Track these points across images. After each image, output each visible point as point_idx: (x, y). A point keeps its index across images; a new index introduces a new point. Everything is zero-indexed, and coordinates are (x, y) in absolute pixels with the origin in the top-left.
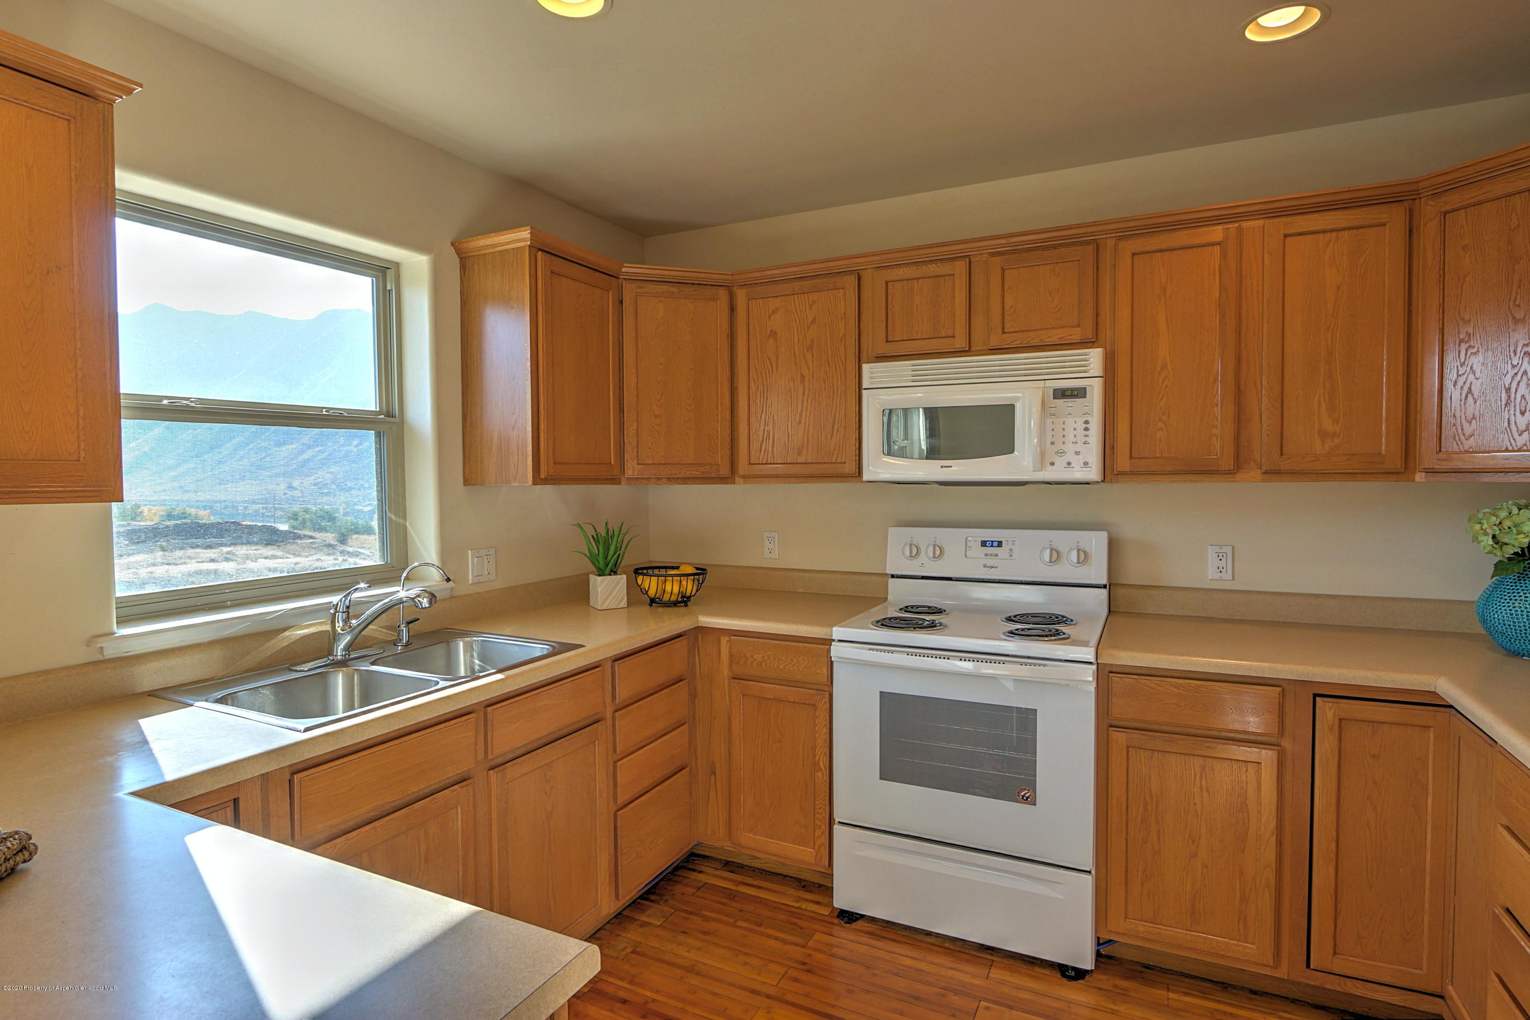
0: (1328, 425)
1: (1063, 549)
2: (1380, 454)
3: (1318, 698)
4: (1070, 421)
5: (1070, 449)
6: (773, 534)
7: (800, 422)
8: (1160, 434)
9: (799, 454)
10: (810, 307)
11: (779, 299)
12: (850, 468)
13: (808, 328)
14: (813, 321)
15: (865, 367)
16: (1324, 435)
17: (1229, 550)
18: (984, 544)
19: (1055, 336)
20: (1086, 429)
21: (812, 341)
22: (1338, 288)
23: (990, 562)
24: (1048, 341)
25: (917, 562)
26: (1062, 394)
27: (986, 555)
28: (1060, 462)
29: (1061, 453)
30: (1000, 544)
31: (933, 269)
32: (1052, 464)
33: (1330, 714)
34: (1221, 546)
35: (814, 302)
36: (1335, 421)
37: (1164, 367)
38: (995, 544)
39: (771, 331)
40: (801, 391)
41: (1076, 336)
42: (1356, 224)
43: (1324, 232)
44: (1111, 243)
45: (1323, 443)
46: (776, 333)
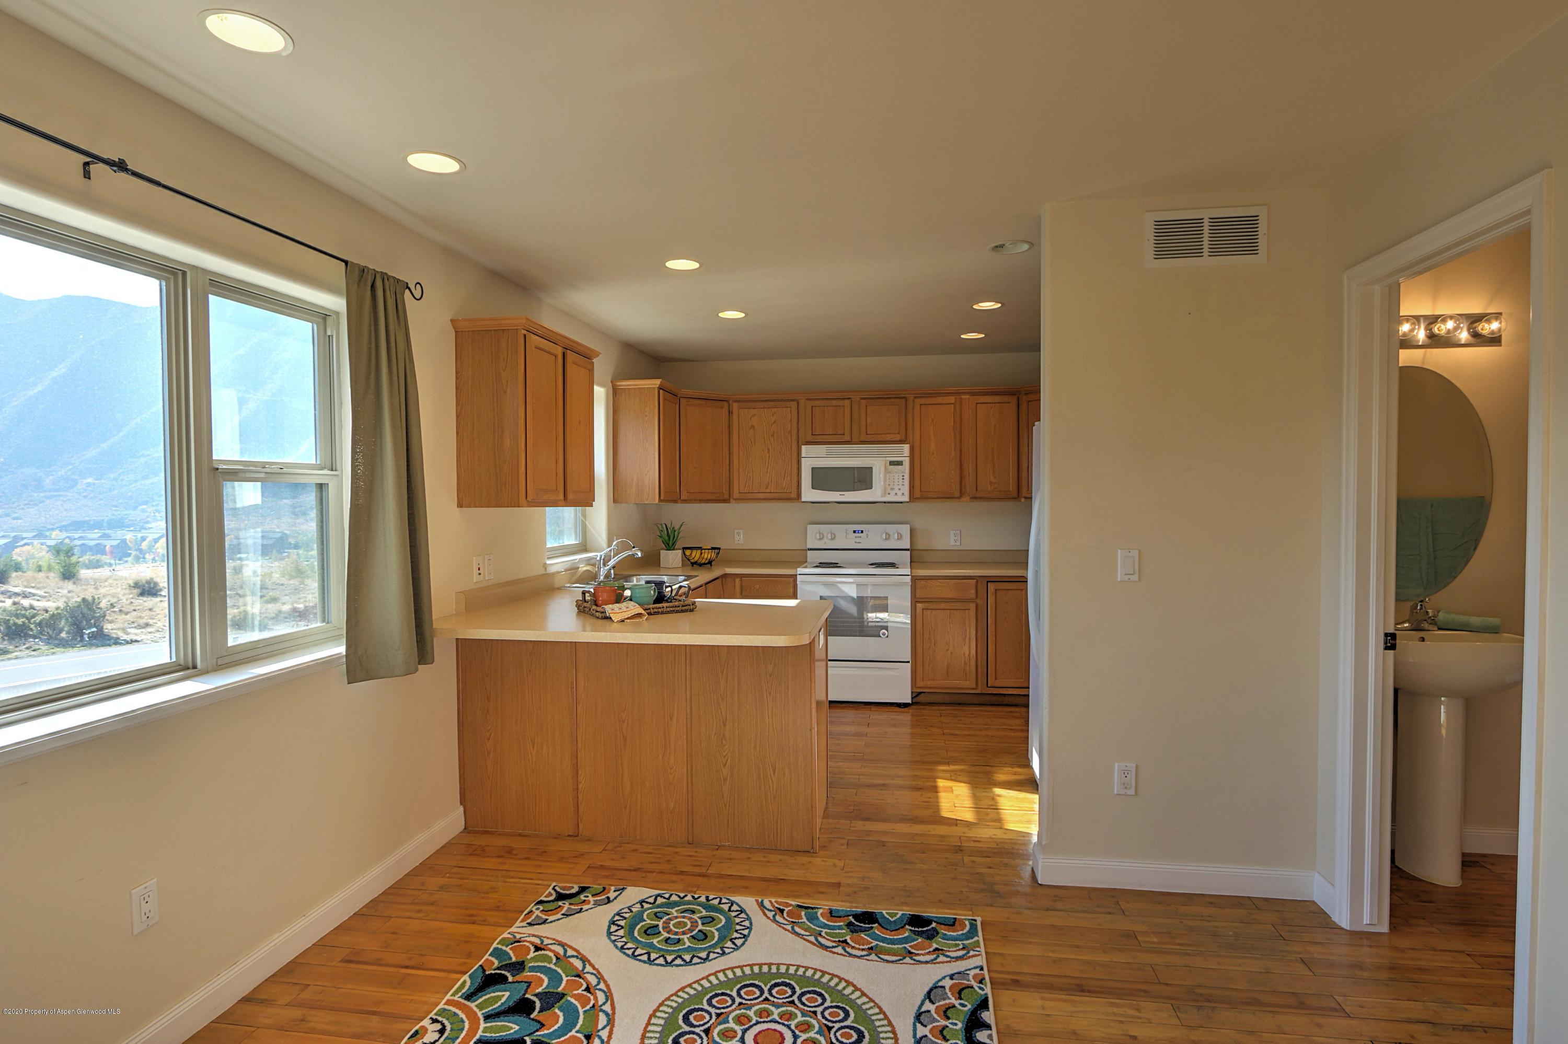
0: (993, 480)
1: (891, 533)
2: (1010, 491)
3: (989, 583)
4: (896, 475)
5: (896, 487)
6: (740, 531)
7: (767, 472)
8: (932, 481)
9: (767, 488)
10: (773, 415)
11: (756, 410)
12: (794, 495)
13: (772, 425)
14: (775, 422)
15: (803, 447)
16: (991, 483)
17: (959, 532)
18: (854, 532)
19: (889, 437)
20: (903, 479)
21: (774, 432)
22: (995, 425)
23: (858, 540)
24: (886, 439)
25: (823, 542)
26: (892, 463)
27: (856, 537)
28: (893, 493)
29: (892, 489)
30: (862, 532)
31: (834, 402)
32: (889, 494)
33: (992, 588)
34: (956, 530)
35: (775, 413)
36: (995, 478)
37: (933, 453)
38: (860, 532)
39: (752, 426)
40: (768, 457)
41: (898, 438)
42: (1001, 401)
43: (990, 403)
44: (911, 399)
45: (991, 486)
46: (754, 426)
